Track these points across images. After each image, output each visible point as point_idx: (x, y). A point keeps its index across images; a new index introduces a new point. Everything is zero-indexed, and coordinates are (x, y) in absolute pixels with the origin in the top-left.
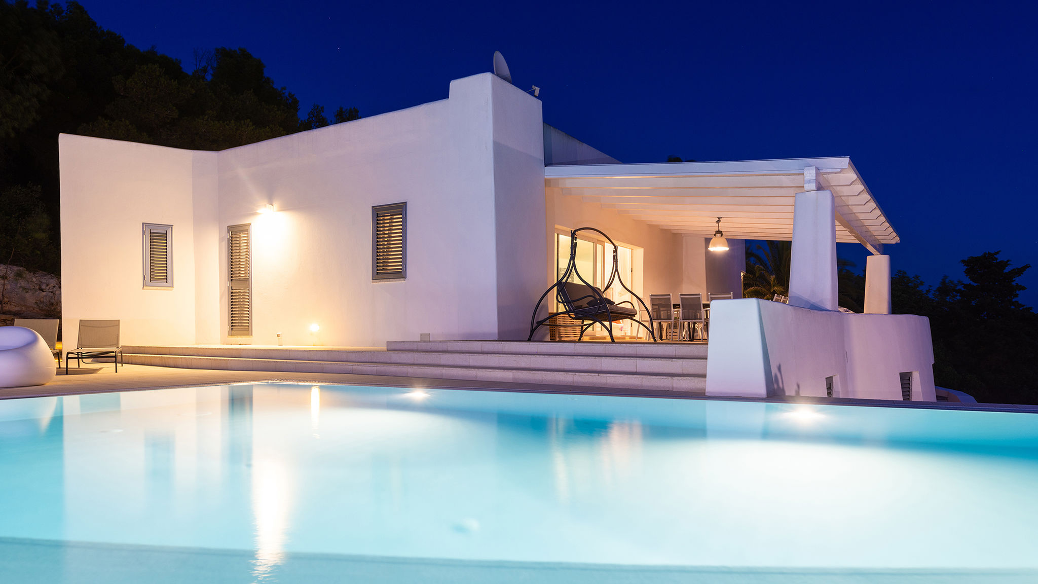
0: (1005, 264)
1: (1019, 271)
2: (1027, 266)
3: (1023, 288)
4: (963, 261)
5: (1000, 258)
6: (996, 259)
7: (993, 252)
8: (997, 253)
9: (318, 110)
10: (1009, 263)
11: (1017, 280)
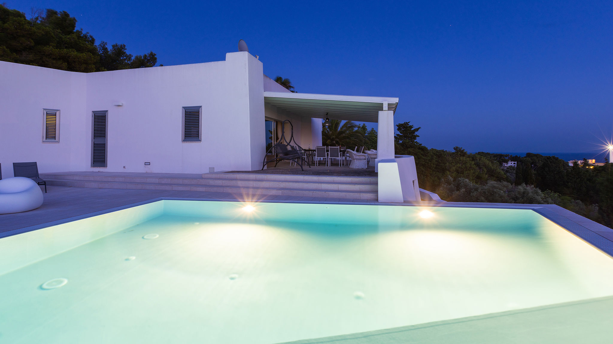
0: (411, 127)
1: (417, 130)
2: (419, 128)
3: (419, 136)
4: (397, 125)
5: (410, 124)
6: (409, 125)
7: (407, 122)
8: (409, 122)
9: (104, 44)
10: (413, 126)
11: (416, 133)
